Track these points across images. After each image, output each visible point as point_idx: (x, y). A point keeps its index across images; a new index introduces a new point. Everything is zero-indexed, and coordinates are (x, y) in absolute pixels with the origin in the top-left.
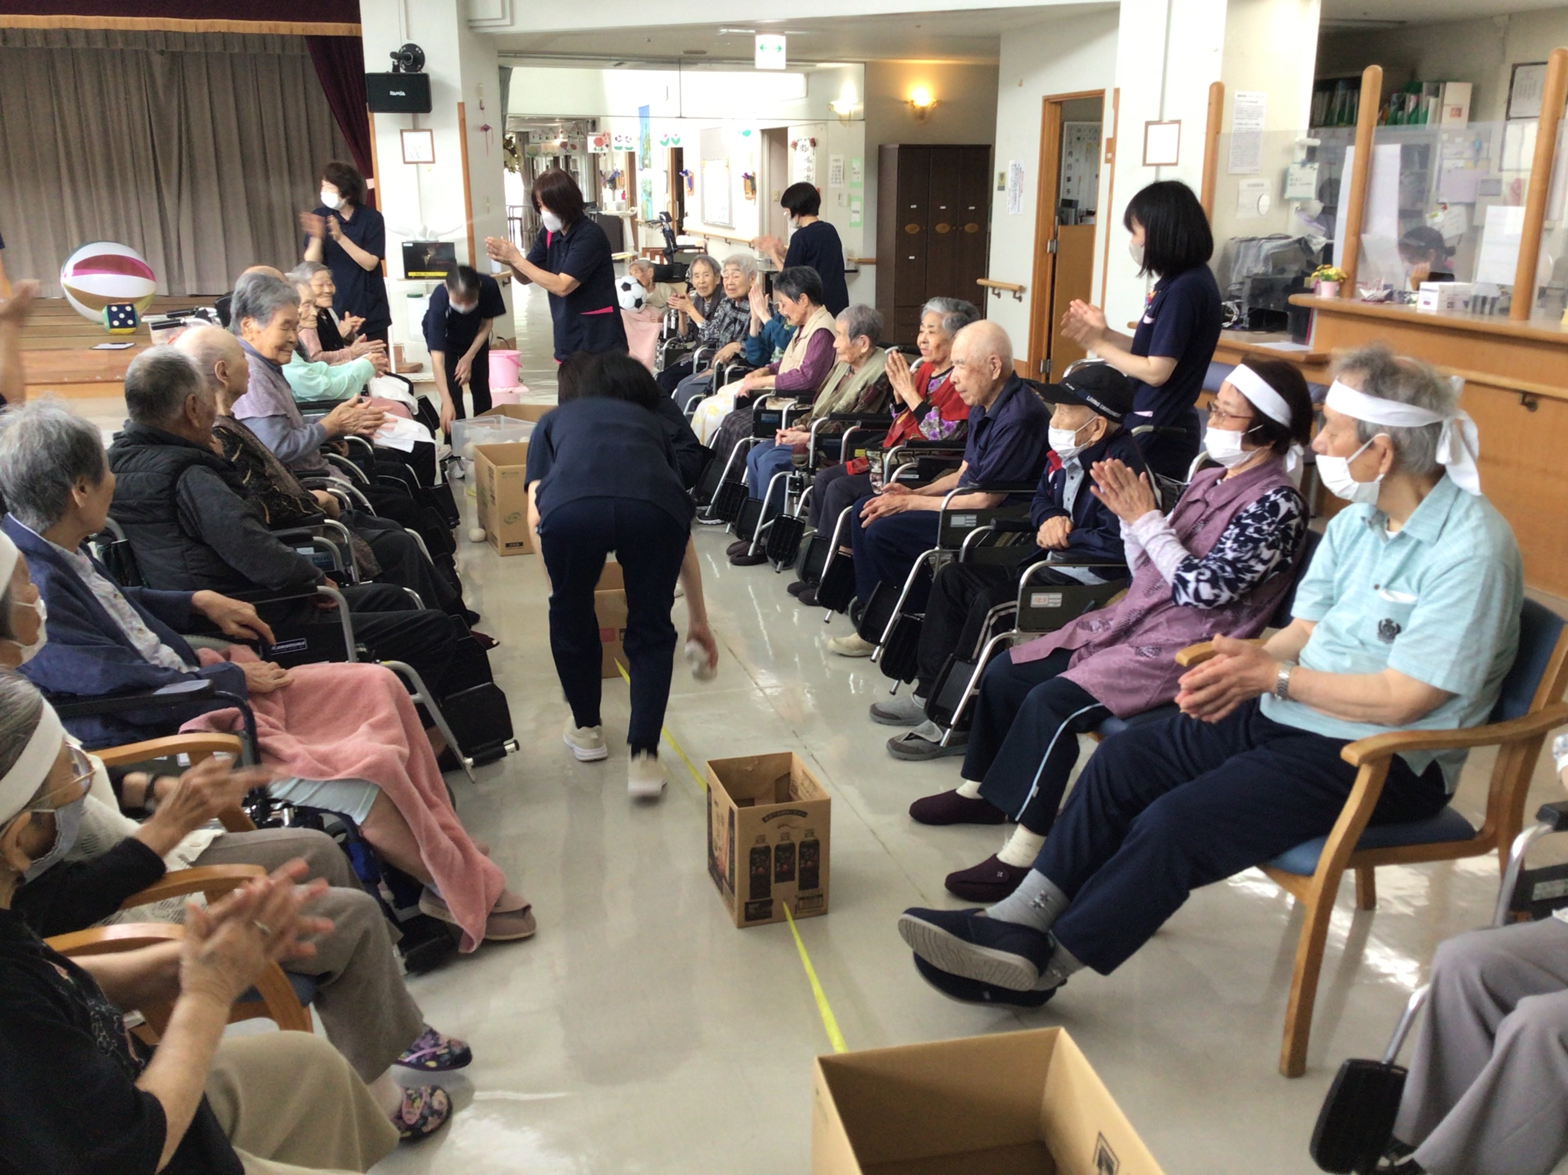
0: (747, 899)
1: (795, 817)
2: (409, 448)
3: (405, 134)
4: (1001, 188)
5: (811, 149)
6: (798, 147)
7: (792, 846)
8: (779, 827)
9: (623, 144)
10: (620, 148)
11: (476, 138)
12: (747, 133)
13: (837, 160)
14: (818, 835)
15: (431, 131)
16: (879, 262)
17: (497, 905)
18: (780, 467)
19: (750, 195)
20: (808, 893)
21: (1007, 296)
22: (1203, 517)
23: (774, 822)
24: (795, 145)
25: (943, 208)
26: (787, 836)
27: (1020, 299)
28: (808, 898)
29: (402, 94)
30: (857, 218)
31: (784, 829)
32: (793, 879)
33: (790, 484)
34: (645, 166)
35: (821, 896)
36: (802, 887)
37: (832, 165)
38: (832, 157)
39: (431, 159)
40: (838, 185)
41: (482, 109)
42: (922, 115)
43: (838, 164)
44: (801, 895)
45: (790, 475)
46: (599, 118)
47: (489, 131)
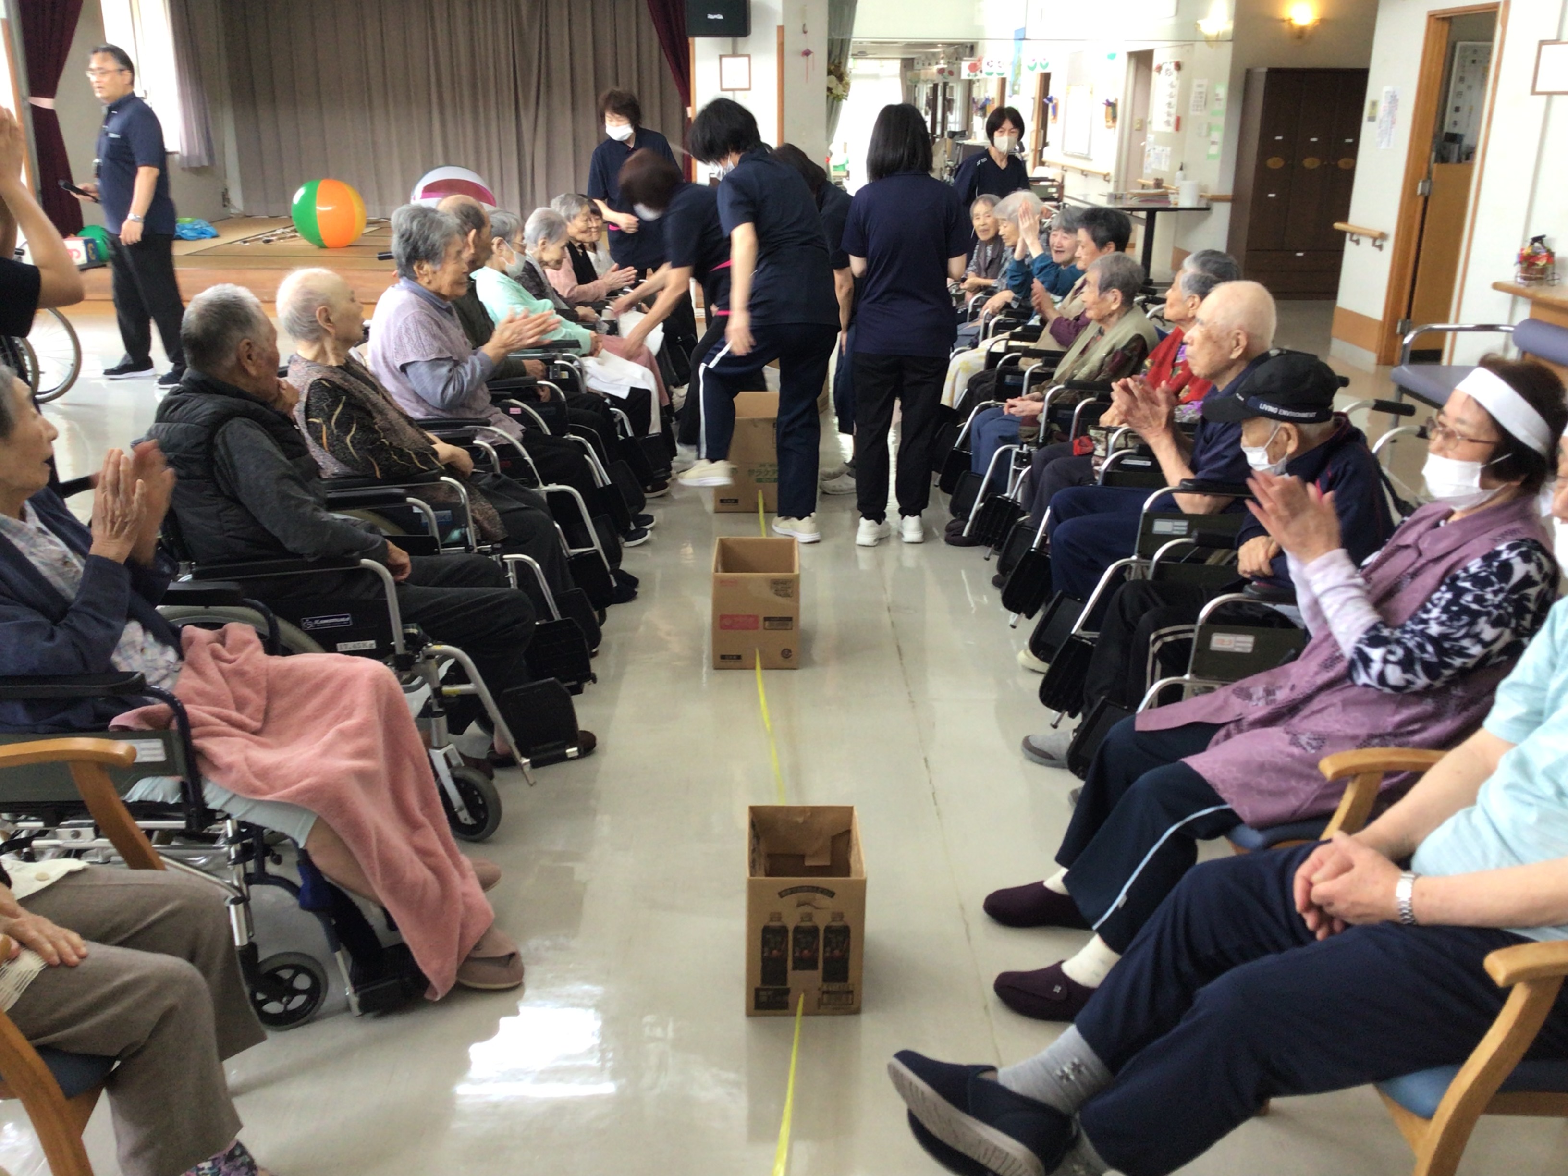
0: (758, 983)
1: (818, 896)
2: (624, 394)
3: (724, 59)
4: (1372, 119)
5: (1175, 73)
6: (1163, 71)
7: (815, 930)
8: (799, 905)
9: (995, 69)
10: (991, 74)
11: (794, 62)
12: (1112, 56)
13: (1200, 86)
14: (848, 920)
15: (749, 56)
16: (1235, 200)
17: (477, 947)
18: (1005, 440)
19: (1110, 124)
20: (835, 987)
21: (1366, 242)
22: (1411, 570)
23: (793, 899)
24: (1159, 69)
25: (1314, 139)
26: (810, 917)
27: (1380, 247)
28: (835, 992)
29: (720, 17)
30: (1215, 150)
31: (807, 909)
32: (814, 967)
33: (1016, 460)
34: (1014, 92)
35: (851, 992)
36: (826, 979)
37: (1195, 89)
38: (1196, 82)
39: (747, 86)
40: (1198, 113)
41: (805, 32)
42: (1301, 34)
43: (1200, 90)
44: (825, 988)
45: (1016, 449)
46: (977, 43)
47: (811, 56)
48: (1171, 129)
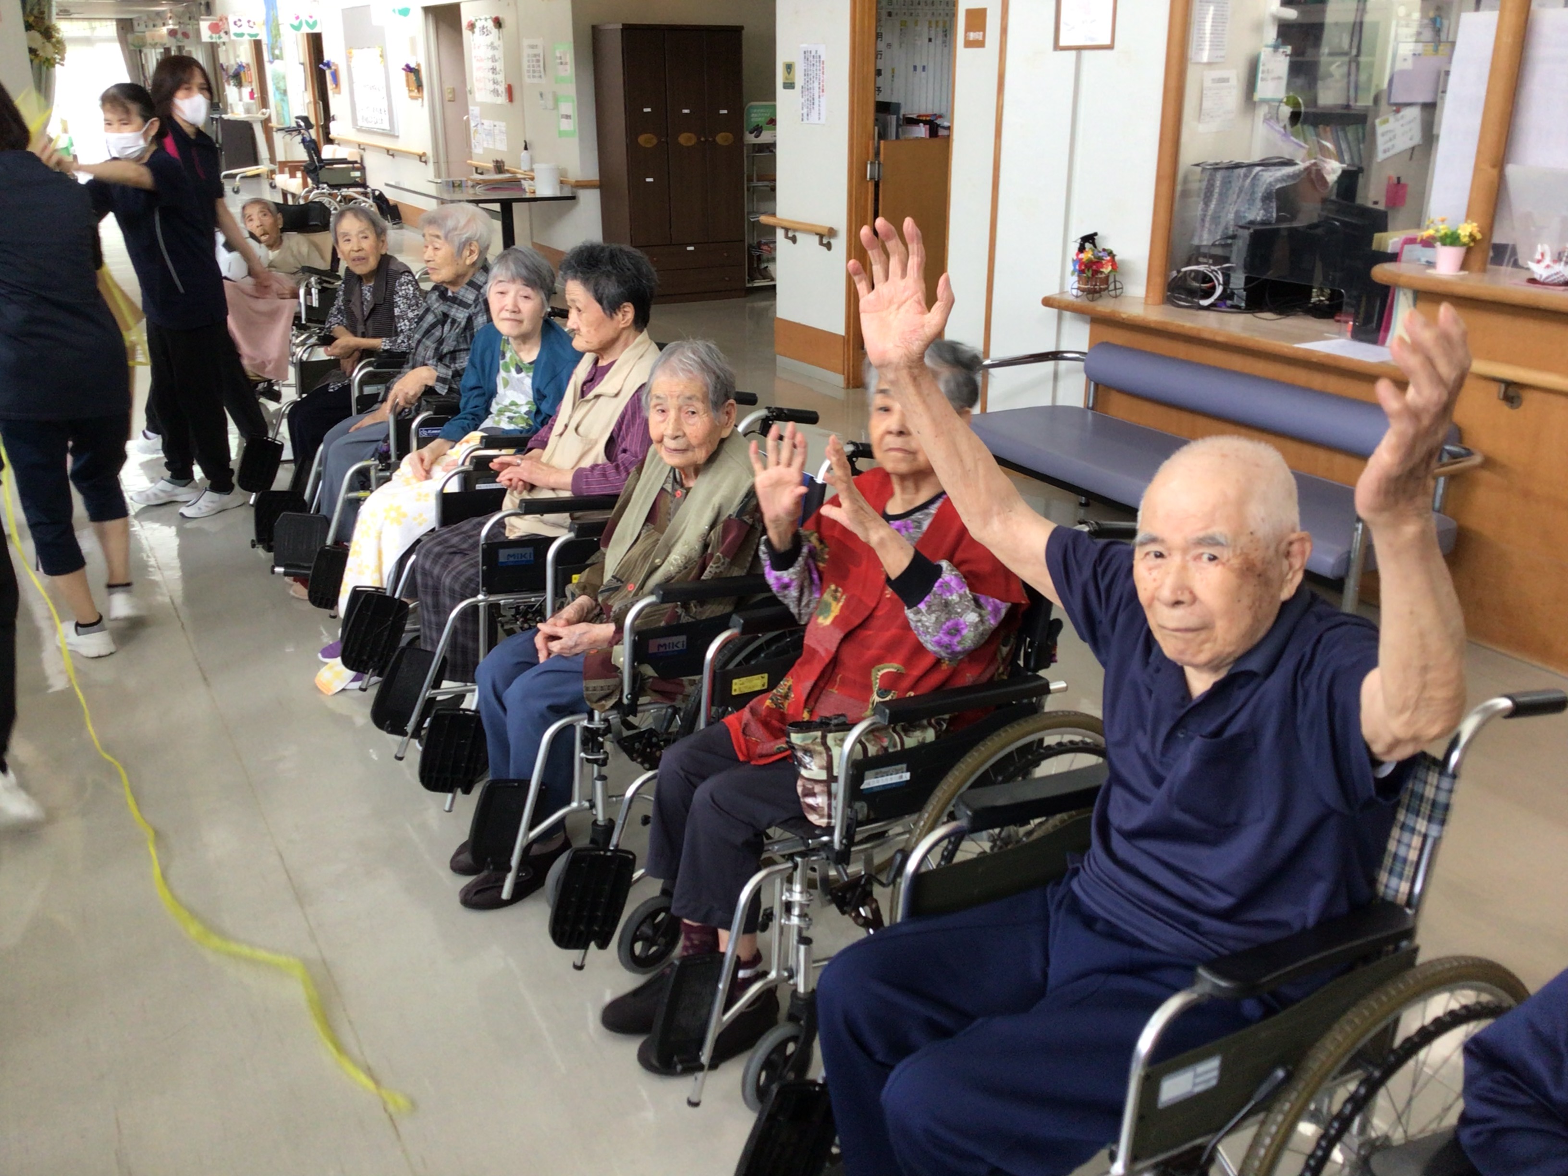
4: (789, 85)
5: (495, 31)
6: (477, 30)
9: (245, 29)
10: (242, 35)
12: (405, 12)
16: (605, 185)
18: (559, 711)
19: (415, 93)
21: (808, 243)
24: (472, 26)
25: (686, 111)
27: (829, 246)
34: (275, 57)
37: (526, 52)
38: (526, 42)
40: (536, 81)
43: (535, 51)
48: (502, 99)
